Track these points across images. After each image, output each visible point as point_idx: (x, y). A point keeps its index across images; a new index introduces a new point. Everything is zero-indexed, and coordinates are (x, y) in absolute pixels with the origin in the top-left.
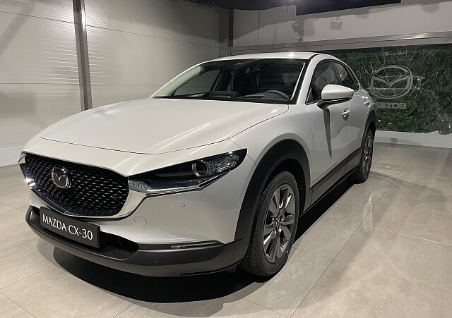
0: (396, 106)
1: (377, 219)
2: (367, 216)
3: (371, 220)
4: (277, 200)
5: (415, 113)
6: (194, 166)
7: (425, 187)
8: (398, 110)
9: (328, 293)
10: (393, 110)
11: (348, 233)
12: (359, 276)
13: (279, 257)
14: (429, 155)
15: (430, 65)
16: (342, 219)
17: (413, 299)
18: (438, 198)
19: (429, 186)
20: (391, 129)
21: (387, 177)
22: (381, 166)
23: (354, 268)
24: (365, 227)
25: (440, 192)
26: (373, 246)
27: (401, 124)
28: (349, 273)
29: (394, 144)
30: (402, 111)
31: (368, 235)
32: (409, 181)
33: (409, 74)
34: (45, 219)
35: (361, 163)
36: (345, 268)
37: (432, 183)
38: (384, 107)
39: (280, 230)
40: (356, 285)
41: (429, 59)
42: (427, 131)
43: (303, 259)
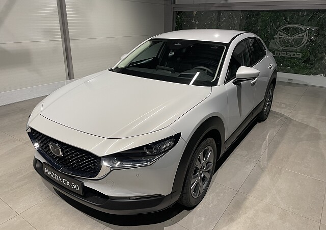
0: (294, 55)
1: (270, 156)
2: (264, 153)
3: (266, 156)
4: (201, 158)
5: (307, 61)
6: (145, 148)
7: (307, 126)
8: (296, 58)
9: (232, 219)
10: (291, 58)
11: (250, 168)
12: (254, 205)
13: (201, 192)
14: (314, 93)
15: (322, 25)
16: (246, 155)
17: (288, 224)
18: (315, 136)
19: (310, 125)
20: (289, 72)
21: (282, 115)
22: (278, 105)
23: (251, 199)
24: (261, 163)
25: (317, 130)
26: (265, 180)
27: (297, 68)
28: (247, 203)
29: (290, 83)
30: (298, 59)
31: (263, 170)
32: (297, 120)
33: (306, 31)
34: (47, 171)
35: (264, 109)
36: (245, 199)
37: (312, 123)
38: (285, 55)
39: (203, 176)
40: (250, 213)
41: (321, 20)
42: (315, 74)
43: (217, 190)
